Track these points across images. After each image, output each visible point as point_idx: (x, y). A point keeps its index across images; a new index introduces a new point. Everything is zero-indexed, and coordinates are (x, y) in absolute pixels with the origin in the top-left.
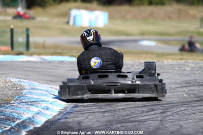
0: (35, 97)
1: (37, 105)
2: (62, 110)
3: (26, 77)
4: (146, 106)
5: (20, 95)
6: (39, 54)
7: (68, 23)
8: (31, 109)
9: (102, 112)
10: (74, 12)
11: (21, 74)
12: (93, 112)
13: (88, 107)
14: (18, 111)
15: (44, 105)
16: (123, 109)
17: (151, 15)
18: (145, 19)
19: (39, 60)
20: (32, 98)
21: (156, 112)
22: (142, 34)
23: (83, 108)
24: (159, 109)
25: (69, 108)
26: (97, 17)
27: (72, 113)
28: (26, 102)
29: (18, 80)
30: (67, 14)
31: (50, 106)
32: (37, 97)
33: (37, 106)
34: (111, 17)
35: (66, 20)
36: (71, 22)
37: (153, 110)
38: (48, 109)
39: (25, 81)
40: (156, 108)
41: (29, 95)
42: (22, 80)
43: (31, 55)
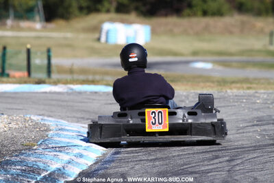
0: (63, 140)
1: (67, 151)
2: (99, 157)
3: (50, 114)
4: (208, 152)
5: (45, 139)
6: (66, 83)
7: (99, 39)
8: (60, 158)
9: (151, 160)
10: (107, 26)
11: (43, 110)
12: (140, 160)
13: (133, 153)
14: (44, 159)
15: (76, 151)
16: (178, 156)
17: (207, 28)
18: (198, 34)
19: (66, 91)
20: (61, 142)
21: (221, 160)
22: (195, 53)
23: (126, 155)
24: (225, 156)
25: (109, 155)
26: (136, 33)
27: (113, 161)
28: (53, 148)
29: (41, 117)
30: (97, 29)
31: (84, 153)
32: (68, 140)
33: (67, 153)
34: (154, 32)
35: (97, 36)
36: (103, 39)
37: (217, 157)
38: (81, 156)
39: (50, 119)
40: (221, 155)
41: (57, 139)
42: (46, 118)
43: (55, 83)
